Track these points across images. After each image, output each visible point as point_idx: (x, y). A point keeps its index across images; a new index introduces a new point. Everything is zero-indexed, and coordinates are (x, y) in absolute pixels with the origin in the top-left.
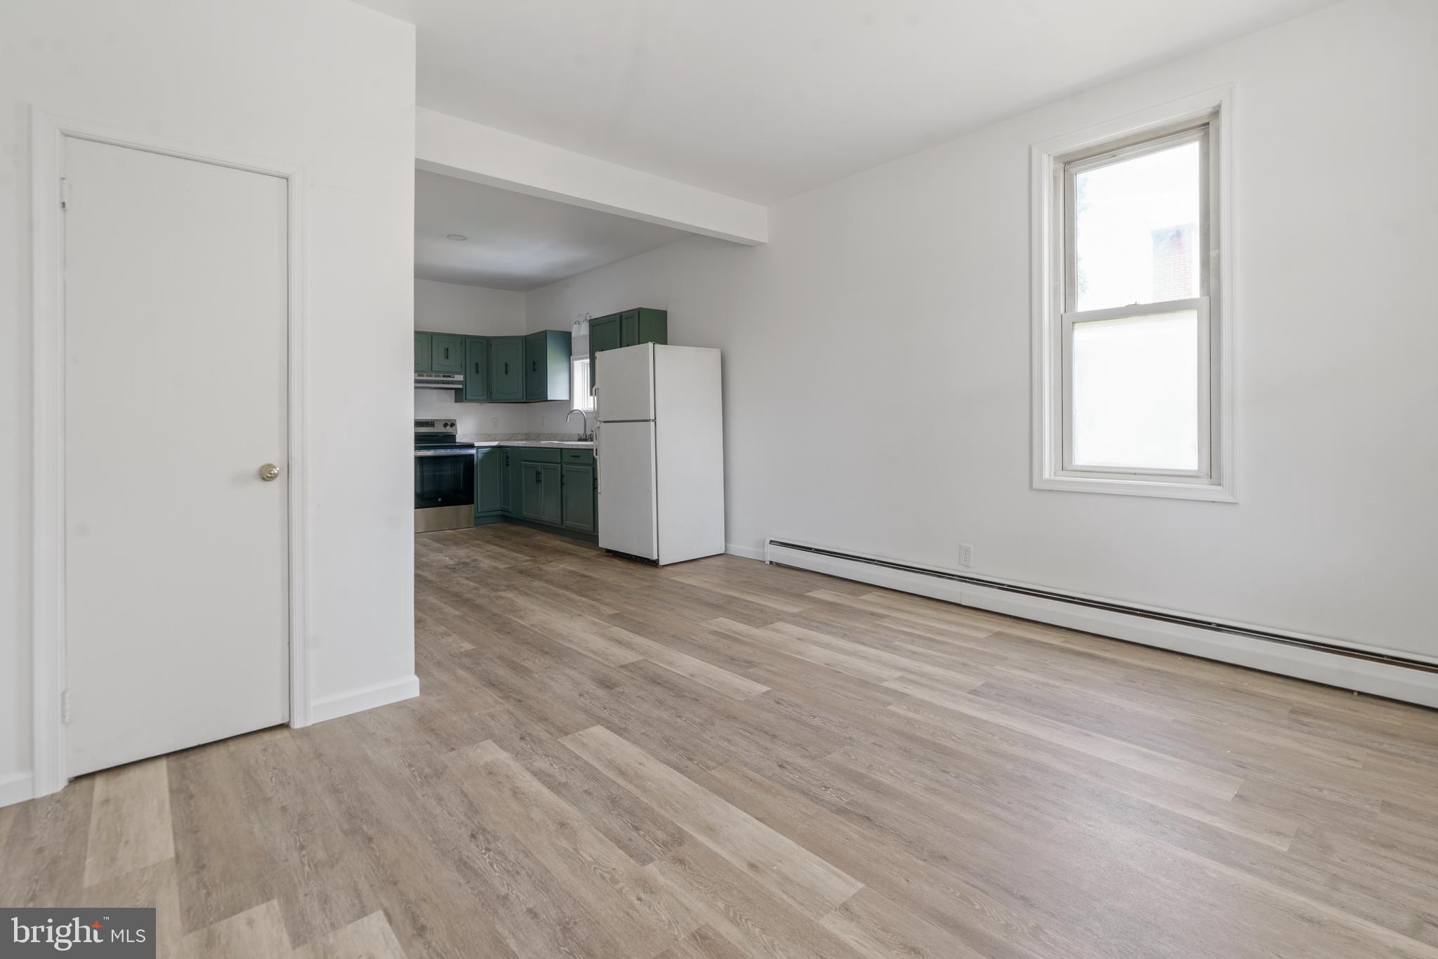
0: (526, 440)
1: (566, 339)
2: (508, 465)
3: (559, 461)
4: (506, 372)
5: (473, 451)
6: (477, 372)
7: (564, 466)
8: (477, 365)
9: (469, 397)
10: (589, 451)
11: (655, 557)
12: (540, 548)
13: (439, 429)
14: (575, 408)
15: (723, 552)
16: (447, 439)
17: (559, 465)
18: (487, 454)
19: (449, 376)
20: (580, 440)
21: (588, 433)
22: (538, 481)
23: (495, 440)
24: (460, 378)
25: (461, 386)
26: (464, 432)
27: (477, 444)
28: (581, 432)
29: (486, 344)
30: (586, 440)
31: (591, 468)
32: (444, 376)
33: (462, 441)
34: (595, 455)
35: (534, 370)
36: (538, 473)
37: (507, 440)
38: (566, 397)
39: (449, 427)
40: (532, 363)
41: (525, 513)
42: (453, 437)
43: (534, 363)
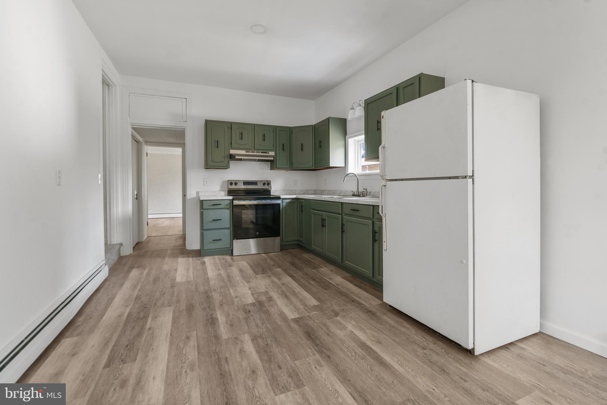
0: (315, 194)
1: (343, 123)
2: (302, 211)
3: (341, 213)
4: (302, 150)
5: (279, 202)
6: (283, 150)
7: (344, 217)
8: (283, 145)
9: (278, 166)
10: (375, 208)
11: (470, 347)
12: (326, 286)
13: (260, 186)
14: (349, 172)
15: (537, 330)
16: (265, 193)
17: (340, 216)
18: (289, 203)
19: (265, 153)
20: (354, 195)
21: (361, 190)
22: (323, 226)
23: (295, 194)
24: (272, 153)
25: (272, 159)
26: (276, 189)
27: (282, 197)
28: (355, 190)
29: (290, 131)
30: (358, 196)
31: (371, 222)
32: (262, 152)
33: (274, 194)
34: (380, 212)
35: (320, 147)
36: (323, 220)
37: (302, 194)
38: (343, 165)
39: (266, 185)
40: (319, 141)
41: (313, 246)
42: (268, 192)
43: (320, 142)
